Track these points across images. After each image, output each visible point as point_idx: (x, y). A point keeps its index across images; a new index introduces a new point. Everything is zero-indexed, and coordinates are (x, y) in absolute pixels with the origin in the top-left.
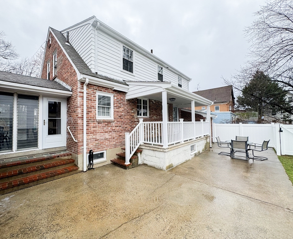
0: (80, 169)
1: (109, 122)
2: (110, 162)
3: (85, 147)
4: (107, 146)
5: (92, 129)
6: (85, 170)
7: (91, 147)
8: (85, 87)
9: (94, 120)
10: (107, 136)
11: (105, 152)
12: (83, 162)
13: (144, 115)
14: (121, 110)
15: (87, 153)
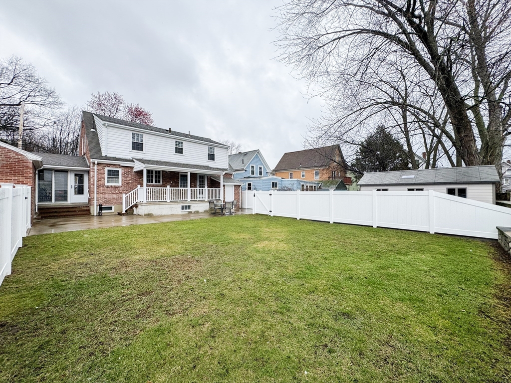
0: (92, 214)
1: (117, 187)
2: (117, 214)
3: (95, 202)
4: (115, 203)
5: (102, 191)
6: (95, 215)
7: (101, 202)
8: (96, 166)
9: (103, 185)
10: (115, 196)
11: (113, 206)
12: (95, 210)
13: (156, 182)
14: (128, 179)
15: (97, 206)
